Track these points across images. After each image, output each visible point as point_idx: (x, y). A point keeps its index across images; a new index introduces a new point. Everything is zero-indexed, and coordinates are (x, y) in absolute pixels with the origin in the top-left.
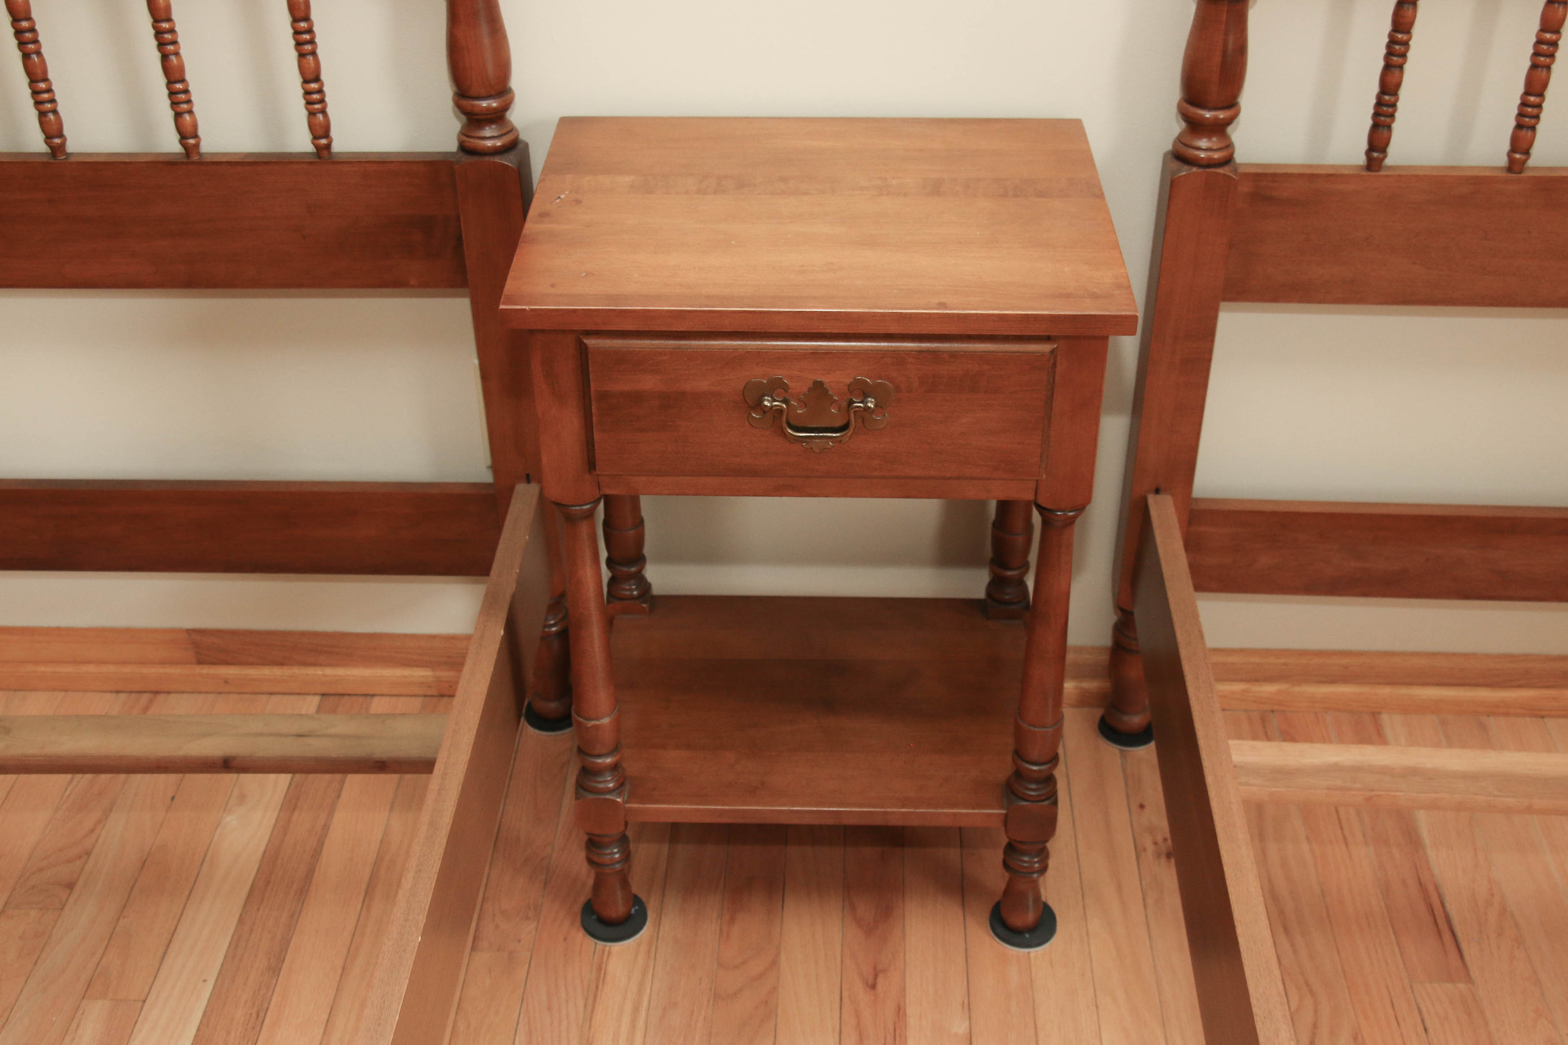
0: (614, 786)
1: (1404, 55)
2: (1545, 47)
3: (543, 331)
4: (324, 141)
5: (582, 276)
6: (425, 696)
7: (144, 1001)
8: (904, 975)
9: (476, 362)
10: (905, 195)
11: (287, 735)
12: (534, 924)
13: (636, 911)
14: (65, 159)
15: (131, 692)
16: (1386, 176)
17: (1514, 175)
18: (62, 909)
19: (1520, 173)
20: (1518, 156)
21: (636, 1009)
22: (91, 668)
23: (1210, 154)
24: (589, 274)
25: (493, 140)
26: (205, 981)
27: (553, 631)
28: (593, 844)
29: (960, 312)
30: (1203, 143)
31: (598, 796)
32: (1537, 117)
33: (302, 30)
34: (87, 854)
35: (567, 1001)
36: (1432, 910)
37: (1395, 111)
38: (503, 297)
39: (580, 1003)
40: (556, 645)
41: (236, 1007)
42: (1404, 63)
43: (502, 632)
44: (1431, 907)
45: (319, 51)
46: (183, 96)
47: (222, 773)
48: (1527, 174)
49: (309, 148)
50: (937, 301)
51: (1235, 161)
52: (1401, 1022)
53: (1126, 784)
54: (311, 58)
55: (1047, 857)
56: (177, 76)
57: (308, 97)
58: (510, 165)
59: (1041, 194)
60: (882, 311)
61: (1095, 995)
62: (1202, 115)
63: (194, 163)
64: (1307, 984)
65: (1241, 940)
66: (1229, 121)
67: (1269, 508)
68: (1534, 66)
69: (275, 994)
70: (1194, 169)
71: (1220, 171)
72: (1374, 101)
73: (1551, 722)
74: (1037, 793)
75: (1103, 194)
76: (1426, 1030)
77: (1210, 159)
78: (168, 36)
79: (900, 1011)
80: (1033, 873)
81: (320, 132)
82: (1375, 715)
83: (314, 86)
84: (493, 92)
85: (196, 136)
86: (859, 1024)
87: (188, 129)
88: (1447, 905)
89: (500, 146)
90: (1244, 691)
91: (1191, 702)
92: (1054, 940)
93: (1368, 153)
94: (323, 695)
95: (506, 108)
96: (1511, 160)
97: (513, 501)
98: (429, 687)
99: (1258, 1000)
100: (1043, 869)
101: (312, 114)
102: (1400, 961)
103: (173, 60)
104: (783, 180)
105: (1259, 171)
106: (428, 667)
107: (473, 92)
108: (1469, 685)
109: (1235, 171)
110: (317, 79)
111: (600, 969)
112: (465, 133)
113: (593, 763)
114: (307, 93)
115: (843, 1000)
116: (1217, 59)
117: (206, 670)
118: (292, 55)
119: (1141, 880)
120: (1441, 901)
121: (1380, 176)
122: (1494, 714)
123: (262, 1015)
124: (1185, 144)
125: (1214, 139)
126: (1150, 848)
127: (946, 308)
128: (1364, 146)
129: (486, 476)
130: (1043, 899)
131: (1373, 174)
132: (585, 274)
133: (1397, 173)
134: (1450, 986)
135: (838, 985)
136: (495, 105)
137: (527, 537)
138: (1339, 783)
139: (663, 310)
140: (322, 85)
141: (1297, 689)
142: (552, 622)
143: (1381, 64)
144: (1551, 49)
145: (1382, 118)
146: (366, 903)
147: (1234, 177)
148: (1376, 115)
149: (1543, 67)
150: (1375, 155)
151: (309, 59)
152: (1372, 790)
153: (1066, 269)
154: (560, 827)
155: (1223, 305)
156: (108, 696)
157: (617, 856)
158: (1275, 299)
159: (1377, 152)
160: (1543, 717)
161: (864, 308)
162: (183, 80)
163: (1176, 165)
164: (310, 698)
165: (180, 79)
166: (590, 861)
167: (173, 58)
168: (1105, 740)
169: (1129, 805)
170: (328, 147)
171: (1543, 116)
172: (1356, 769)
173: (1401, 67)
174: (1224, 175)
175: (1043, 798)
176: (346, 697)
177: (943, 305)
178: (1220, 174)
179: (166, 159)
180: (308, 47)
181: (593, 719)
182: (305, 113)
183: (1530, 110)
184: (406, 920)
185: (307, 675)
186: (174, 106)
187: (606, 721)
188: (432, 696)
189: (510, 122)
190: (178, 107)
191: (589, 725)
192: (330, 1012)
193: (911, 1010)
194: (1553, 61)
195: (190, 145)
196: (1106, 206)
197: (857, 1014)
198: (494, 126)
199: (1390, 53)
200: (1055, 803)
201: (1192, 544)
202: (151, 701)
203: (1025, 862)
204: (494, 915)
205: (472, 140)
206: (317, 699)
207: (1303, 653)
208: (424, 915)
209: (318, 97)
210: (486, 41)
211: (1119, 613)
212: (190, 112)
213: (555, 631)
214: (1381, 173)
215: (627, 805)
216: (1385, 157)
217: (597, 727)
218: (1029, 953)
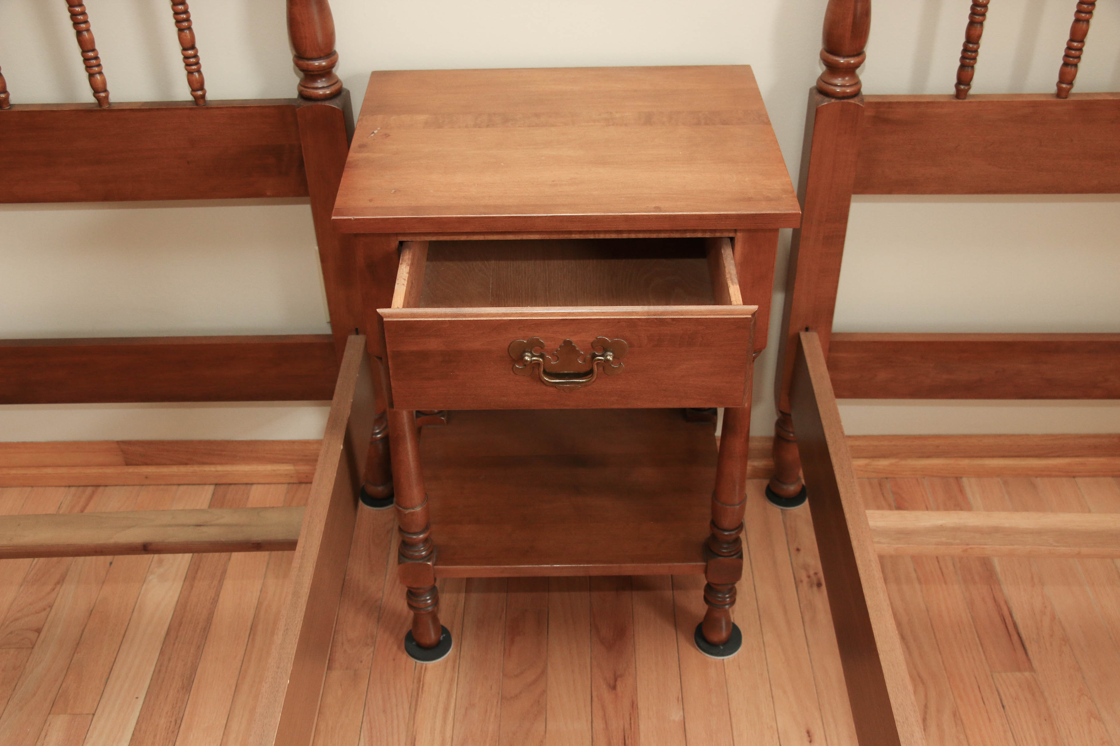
0: (425, 554)
1: (983, 15)
2: (1085, 6)
3: (364, 235)
4: (200, 93)
5: (392, 192)
6: (289, 483)
7: (94, 715)
8: (636, 678)
9: (317, 248)
10: (626, 125)
11: (189, 526)
12: (372, 649)
13: (443, 637)
14: (9, 108)
15: (79, 486)
16: (970, 102)
17: (1061, 100)
18: (33, 648)
19: (1066, 98)
20: (1064, 86)
21: (446, 710)
22: (49, 470)
23: (844, 89)
24: (397, 191)
25: (324, 90)
26: (137, 698)
27: (378, 438)
28: (412, 595)
29: (671, 214)
30: (839, 81)
31: (414, 562)
32: (1079, 57)
33: (180, 11)
34: (50, 606)
35: (397, 706)
36: (1004, 620)
37: (977, 55)
38: (334, 210)
39: (406, 705)
40: (380, 447)
41: (160, 716)
42: (984, 20)
43: (342, 447)
44: (1004, 618)
45: (193, 27)
46: (94, 62)
47: (142, 554)
48: (1071, 98)
49: (189, 98)
50: (654, 206)
51: (861, 93)
52: (986, 703)
53: (787, 535)
54: (187, 32)
55: (735, 593)
56: (89, 47)
57: (186, 60)
58: (336, 107)
59: (724, 123)
60: (613, 214)
61: (771, 689)
62: (837, 61)
63: (104, 110)
64: (919, 676)
65: (883, 664)
66: (857, 65)
67: (886, 339)
68: (1077, 21)
69: (188, 706)
70: (833, 100)
71: (852, 101)
72: (962, 48)
73: (1079, 480)
74: (728, 550)
75: (769, 121)
76: (1003, 707)
77: (844, 92)
78: (81, 17)
79: (634, 705)
80: (725, 605)
81: (197, 86)
82: (958, 479)
83: (191, 52)
84: (322, 55)
85: (105, 91)
86: (605, 715)
87: (100, 86)
88: (1014, 615)
89: (328, 94)
90: (867, 465)
91: (839, 486)
92: (740, 650)
93: (957, 85)
94: (216, 484)
95: (332, 65)
96: (1060, 89)
97: (347, 348)
98: (291, 477)
99: (897, 709)
100: (733, 602)
101: (190, 73)
102: (984, 658)
103: (86, 35)
104: (537, 115)
105: (879, 100)
106: (290, 463)
107: (308, 55)
108: (1023, 456)
109: (862, 100)
110: (193, 47)
111: (420, 681)
112: (302, 85)
113: (410, 538)
114: (186, 58)
115: (593, 698)
116: (849, 20)
117: (131, 469)
118: (173, 30)
119: (799, 604)
120: (1010, 613)
121: (965, 102)
122: (1041, 476)
123: (179, 722)
124: (825, 82)
125: (847, 78)
126: (805, 580)
127: (660, 211)
128: (954, 80)
129: (327, 330)
130: (732, 621)
131: (961, 101)
132: (394, 191)
133: (979, 100)
134: (1018, 674)
135: (589, 686)
136: (324, 64)
137: (358, 375)
138: (944, 540)
139: (453, 217)
140: (197, 51)
141: (903, 462)
142: (377, 431)
143: (967, 21)
144: (1090, 7)
145: (968, 61)
146: (251, 637)
147: (861, 105)
148: (963, 58)
149: (1083, 21)
150: (962, 87)
151: (186, 33)
152: (968, 545)
153: (747, 179)
154: (388, 577)
155: (854, 197)
156: (62, 489)
157: (429, 601)
158: (890, 192)
159: (962, 85)
160: (1074, 477)
161: (600, 212)
162: (94, 50)
163: (819, 97)
164: (207, 487)
165: (91, 48)
166: (410, 606)
167: (85, 33)
168: (772, 504)
169: (789, 550)
170: (203, 96)
171: (1083, 57)
172: (955, 530)
173: (981, 23)
174: (855, 104)
175: (733, 553)
176: (233, 486)
177: (658, 209)
178: (851, 104)
179: (84, 108)
180: (185, 24)
181: (409, 508)
182: (185, 72)
183: (1073, 52)
184: (278, 667)
185: (205, 471)
186: (88, 69)
187: (418, 509)
188: (293, 483)
189: (336, 77)
190: (91, 69)
191: (406, 513)
192: (228, 718)
193: (642, 704)
194: (1091, 17)
195: (101, 97)
196: (772, 129)
197: (604, 708)
198: (324, 80)
199: (974, 13)
200: (741, 557)
201: (832, 366)
202: (93, 493)
203: (720, 597)
204: (342, 644)
205: (309, 90)
206: (212, 488)
207: (908, 437)
208: (291, 663)
209: (194, 61)
210: (316, 17)
211: (780, 414)
212: (100, 73)
213: (379, 437)
214: (966, 100)
215: (436, 567)
216: (969, 89)
217: (413, 514)
218: (723, 660)
